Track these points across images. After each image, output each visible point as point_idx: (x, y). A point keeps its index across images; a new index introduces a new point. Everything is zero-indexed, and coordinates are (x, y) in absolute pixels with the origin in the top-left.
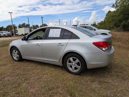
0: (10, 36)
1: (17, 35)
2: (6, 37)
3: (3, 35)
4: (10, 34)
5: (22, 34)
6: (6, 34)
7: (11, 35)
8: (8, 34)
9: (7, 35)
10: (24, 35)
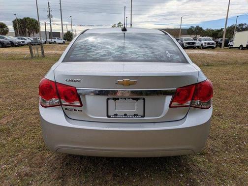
0: (213, 48)
1: (231, 47)
2: (204, 48)
3: (200, 45)
4: (213, 44)
5: (241, 46)
6: (205, 43)
7: (215, 46)
8: (209, 44)
9: (207, 45)
10: (245, 48)
